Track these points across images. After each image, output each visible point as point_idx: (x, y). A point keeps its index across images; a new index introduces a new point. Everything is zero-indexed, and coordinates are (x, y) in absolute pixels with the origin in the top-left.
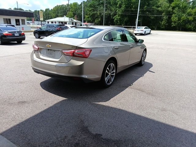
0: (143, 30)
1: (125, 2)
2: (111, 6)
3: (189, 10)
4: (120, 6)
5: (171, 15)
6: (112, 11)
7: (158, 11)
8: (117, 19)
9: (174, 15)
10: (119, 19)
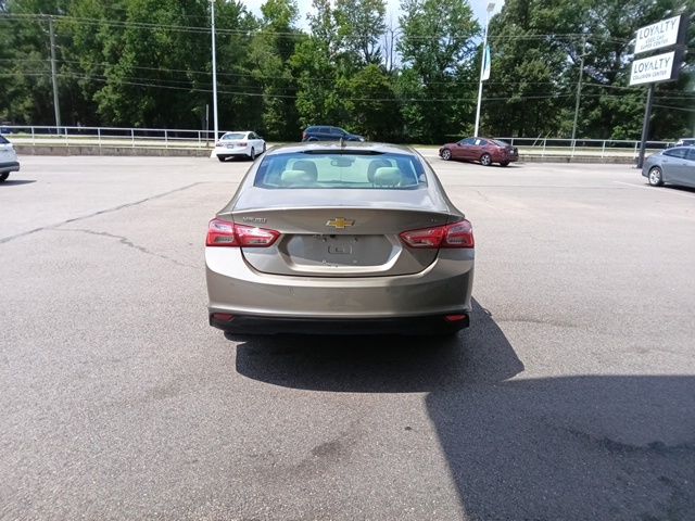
0: (246, 145)
1: (132, 42)
2: (75, 51)
3: (341, 81)
4: (115, 57)
5: (294, 93)
6: (84, 72)
7: (251, 78)
8: (110, 100)
9: (300, 94)
10: (118, 101)
